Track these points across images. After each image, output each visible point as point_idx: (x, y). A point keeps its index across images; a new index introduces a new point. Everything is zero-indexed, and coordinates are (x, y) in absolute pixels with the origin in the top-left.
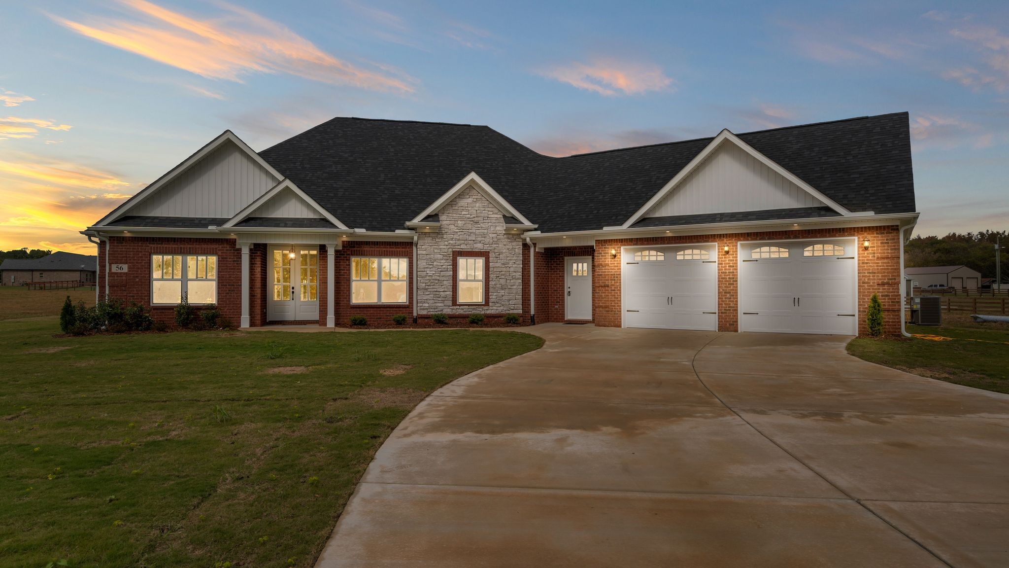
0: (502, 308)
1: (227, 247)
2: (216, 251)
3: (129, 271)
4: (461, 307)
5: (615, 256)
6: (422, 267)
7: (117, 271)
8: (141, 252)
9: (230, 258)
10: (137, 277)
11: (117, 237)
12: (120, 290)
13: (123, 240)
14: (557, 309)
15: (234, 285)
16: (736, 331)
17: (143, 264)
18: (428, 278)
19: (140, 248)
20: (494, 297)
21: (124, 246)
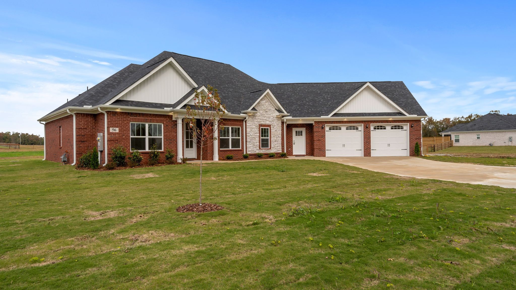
0: (275, 150)
1: (168, 120)
2: (163, 122)
3: (119, 132)
4: (262, 150)
5: (323, 128)
6: (249, 131)
7: (113, 132)
8: (126, 121)
9: (170, 126)
10: (124, 135)
11: (113, 112)
12: (115, 143)
13: (116, 114)
14: (290, 150)
15: (172, 140)
16: (370, 156)
17: (127, 128)
18: (250, 136)
19: (125, 118)
20: (273, 145)
21: (116, 117)
